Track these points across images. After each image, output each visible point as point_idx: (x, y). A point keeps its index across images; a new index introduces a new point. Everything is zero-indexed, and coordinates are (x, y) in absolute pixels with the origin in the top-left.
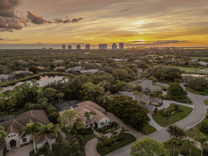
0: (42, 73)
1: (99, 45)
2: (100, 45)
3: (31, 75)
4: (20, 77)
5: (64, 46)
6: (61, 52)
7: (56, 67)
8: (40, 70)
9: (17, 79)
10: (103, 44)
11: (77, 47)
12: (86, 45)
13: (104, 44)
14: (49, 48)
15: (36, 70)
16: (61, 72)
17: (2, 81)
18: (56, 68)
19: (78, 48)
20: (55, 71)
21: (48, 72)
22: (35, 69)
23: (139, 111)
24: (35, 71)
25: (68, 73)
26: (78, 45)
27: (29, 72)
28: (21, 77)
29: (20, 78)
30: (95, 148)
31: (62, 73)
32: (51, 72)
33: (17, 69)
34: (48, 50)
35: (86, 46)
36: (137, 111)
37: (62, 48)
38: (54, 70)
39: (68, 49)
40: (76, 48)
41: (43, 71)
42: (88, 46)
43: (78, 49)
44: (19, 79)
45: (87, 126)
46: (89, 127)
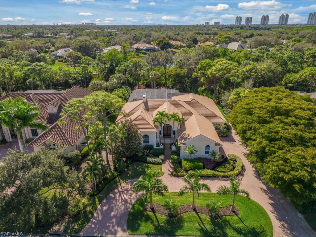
4: (139, 53)
5: (239, 18)
11: (262, 19)
18: (199, 44)
19: (264, 22)
24: (163, 45)
27: (155, 47)
35: (280, 17)
42: (284, 17)
43: (262, 24)
45: (158, 145)
46: (162, 147)
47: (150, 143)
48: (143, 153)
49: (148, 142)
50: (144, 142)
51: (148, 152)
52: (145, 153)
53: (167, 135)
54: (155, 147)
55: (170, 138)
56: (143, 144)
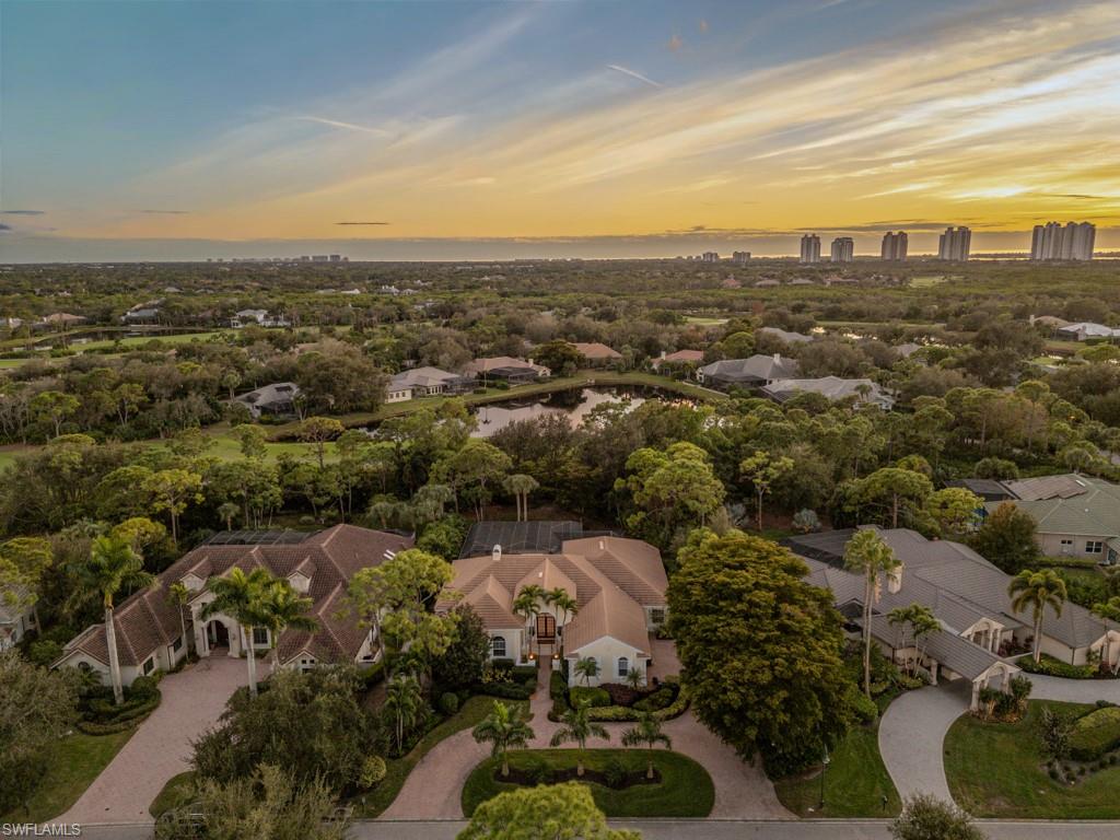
0: (591, 377)
1: (1037, 229)
2: (1045, 233)
3: (538, 381)
4: (489, 386)
5: (810, 242)
6: (773, 277)
7: (663, 354)
8: (582, 363)
9: (476, 392)
10: (1063, 225)
11: (884, 243)
12: (943, 231)
13: (1072, 226)
14: (736, 254)
15: (564, 360)
16: (675, 378)
17: (418, 393)
18: (663, 356)
19: (894, 251)
20: (653, 372)
21: (620, 373)
22: (563, 355)
23: (764, 652)
24: (559, 362)
25: (703, 385)
26: (895, 233)
27: (536, 367)
28: (494, 386)
29: (488, 390)
30: (468, 770)
31: (678, 385)
32: (634, 377)
33: (501, 349)
34: (727, 262)
35: (943, 238)
36: (756, 645)
37: (799, 255)
38: (650, 364)
39: (828, 261)
40: (876, 253)
41: (599, 365)
42: (957, 237)
43: (887, 258)
44: (483, 392)
45: (525, 659)
46: (532, 663)
47: (508, 656)
48: (493, 677)
49: (503, 653)
50: (496, 653)
51: (502, 674)
52: (497, 676)
53: (546, 637)
54: (518, 664)
55: (553, 642)
56: (492, 657)
